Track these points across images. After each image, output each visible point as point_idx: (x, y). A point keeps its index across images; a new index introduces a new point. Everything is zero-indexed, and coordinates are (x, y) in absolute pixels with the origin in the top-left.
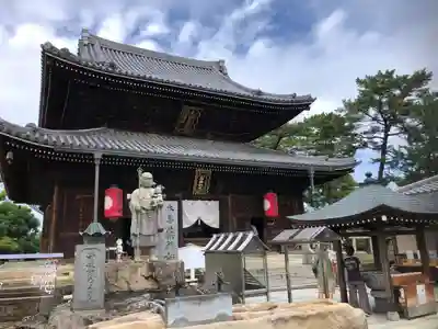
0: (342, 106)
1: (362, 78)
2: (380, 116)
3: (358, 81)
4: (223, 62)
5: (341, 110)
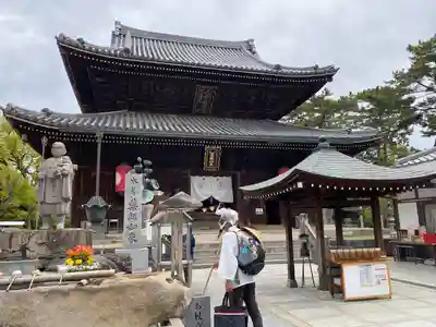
0: (392, 77)
1: (415, 44)
3: (410, 49)
4: (252, 40)
5: (392, 82)
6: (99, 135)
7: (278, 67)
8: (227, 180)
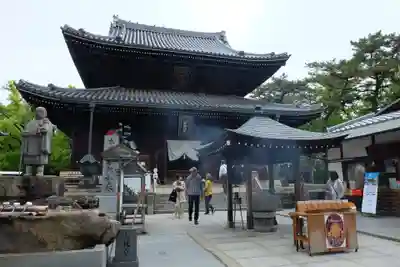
6: (93, 105)
7: (242, 53)
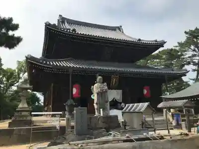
0: (177, 45)
1: (188, 31)
2: (196, 49)
3: (186, 33)
4: (121, 26)
5: (177, 47)
7: (139, 40)
8: (120, 91)
